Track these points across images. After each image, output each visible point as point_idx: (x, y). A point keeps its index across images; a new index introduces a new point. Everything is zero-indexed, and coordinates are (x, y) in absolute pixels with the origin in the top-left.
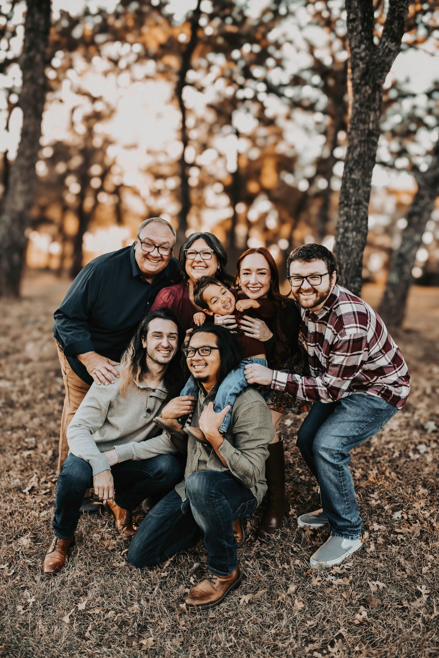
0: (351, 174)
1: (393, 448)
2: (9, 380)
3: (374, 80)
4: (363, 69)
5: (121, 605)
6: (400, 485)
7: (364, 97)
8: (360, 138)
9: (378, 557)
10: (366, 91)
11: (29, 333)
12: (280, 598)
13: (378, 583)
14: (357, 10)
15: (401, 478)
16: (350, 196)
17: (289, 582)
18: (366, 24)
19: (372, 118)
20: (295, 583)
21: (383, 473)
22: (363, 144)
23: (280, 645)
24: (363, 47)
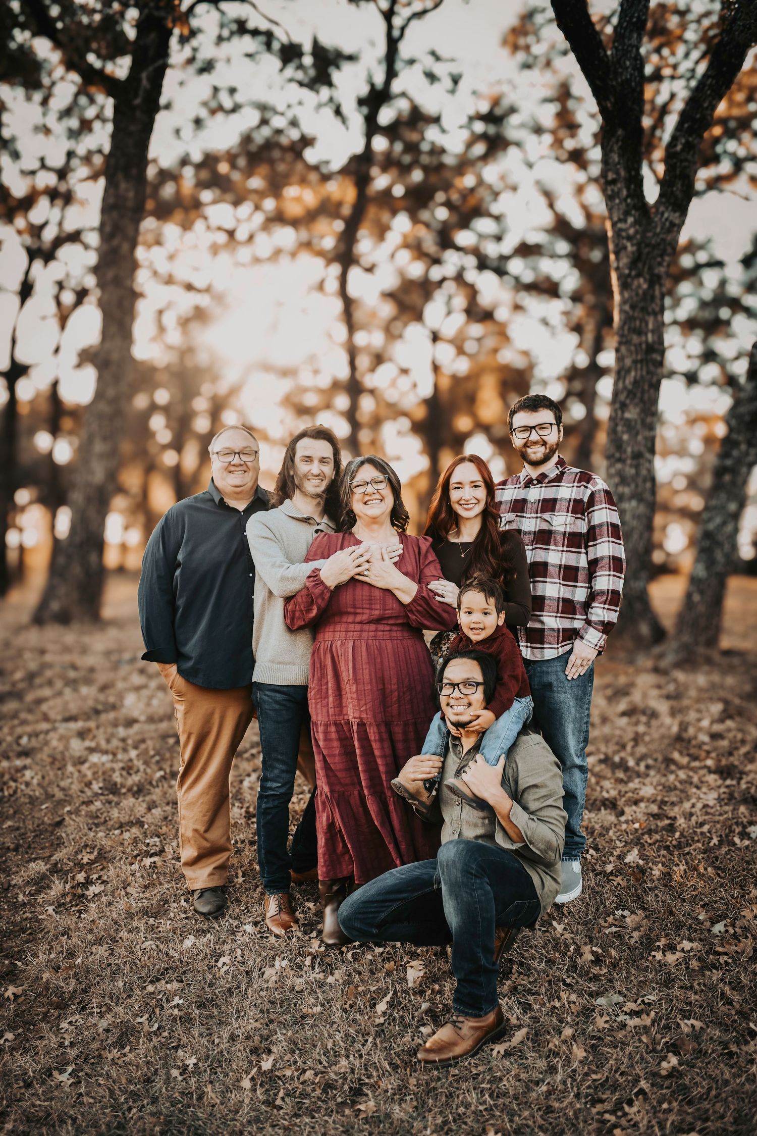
0: (623, 412)
1: (709, 832)
2: (106, 752)
3: (651, 269)
4: (633, 253)
5: (321, 1063)
6: (722, 885)
7: (637, 294)
8: (634, 357)
9: (692, 987)
10: (639, 286)
11: (125, 679)
12: (551, 1046)
13: (692, 1021)
14: (618, 167)
15: (722, 875)
16: (624, 446)
17: (563, 1025)
18: (632, 187)
19: (651, 326)
20: (572, 1026)
21: (695, 869)
22: (639, 366)
23: (556, 1105)
24: (630, 220)
